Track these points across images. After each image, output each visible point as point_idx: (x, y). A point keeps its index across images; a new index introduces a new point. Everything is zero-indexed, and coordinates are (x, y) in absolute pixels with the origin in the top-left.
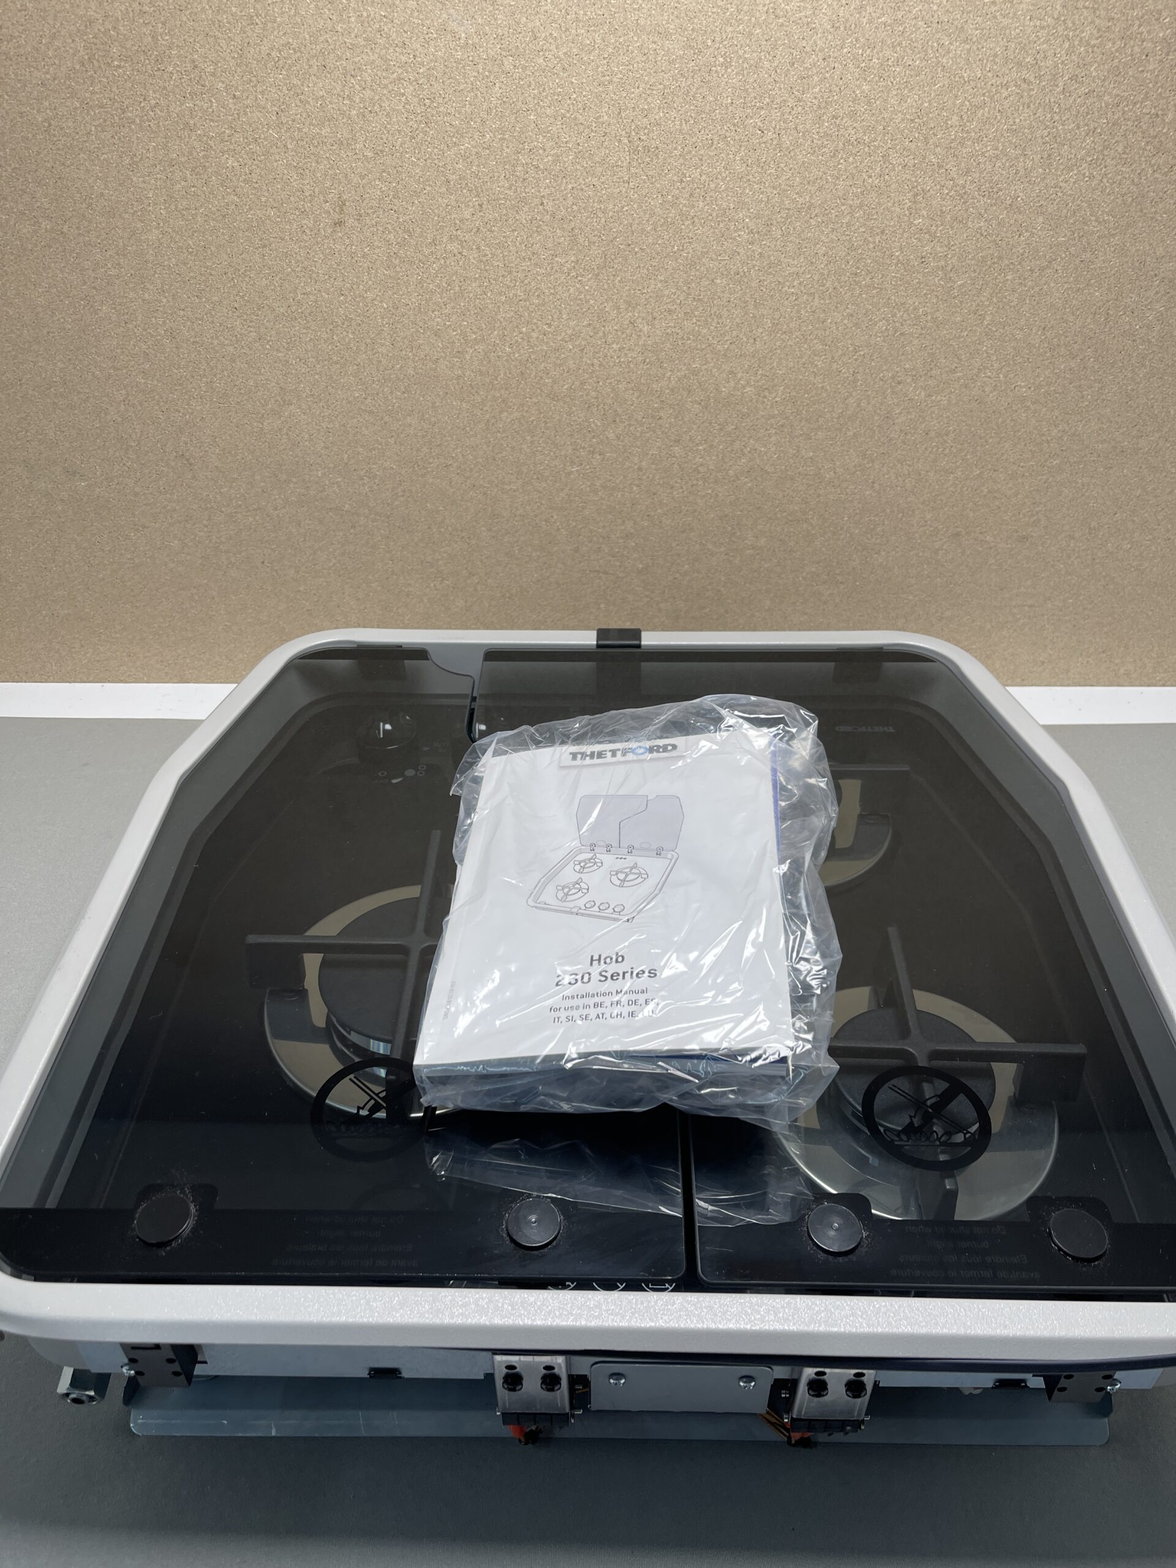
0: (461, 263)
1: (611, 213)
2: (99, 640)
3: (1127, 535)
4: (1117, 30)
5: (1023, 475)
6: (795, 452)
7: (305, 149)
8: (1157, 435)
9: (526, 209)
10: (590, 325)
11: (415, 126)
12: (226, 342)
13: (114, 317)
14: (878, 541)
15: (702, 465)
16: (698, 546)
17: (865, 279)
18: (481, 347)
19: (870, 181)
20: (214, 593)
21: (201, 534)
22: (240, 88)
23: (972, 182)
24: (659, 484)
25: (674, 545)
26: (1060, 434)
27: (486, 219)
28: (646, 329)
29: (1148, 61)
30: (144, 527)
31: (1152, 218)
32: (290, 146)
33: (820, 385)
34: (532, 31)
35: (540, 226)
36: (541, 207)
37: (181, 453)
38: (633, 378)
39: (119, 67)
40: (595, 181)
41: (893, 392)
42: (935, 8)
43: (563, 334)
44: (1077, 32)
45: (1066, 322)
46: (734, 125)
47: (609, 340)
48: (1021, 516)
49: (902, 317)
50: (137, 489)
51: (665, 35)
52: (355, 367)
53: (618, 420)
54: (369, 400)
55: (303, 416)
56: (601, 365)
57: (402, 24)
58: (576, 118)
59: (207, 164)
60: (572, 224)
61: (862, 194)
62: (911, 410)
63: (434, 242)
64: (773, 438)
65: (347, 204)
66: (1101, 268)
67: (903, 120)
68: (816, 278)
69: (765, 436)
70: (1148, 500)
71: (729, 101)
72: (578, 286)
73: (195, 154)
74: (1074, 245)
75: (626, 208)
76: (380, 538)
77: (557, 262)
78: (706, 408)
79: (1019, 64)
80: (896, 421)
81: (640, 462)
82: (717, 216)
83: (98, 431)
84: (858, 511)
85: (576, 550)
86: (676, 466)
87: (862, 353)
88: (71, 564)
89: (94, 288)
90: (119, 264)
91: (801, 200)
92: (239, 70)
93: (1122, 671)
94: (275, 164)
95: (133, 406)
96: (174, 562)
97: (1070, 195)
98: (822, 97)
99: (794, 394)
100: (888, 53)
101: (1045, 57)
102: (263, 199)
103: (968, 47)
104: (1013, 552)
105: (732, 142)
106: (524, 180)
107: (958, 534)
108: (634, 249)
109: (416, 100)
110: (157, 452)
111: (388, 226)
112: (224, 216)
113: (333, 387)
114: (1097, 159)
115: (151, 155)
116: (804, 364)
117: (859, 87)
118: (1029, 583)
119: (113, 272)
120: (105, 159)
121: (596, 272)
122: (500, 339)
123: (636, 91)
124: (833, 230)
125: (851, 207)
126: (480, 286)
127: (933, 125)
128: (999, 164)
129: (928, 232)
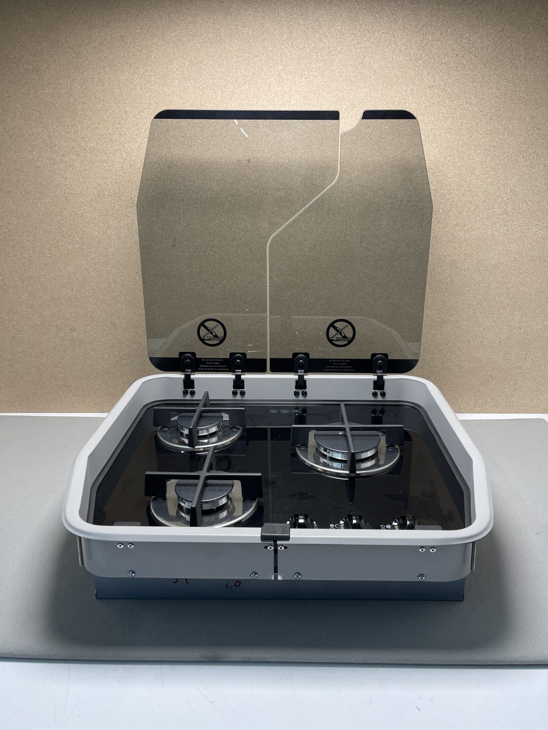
0: (214, 258)
1: (263, 243)
2: (72, 395)
3: (454, 352)
7: (164, 223)
9: (235, 241)
10: (257, 278)
11: (200, 216)
12: (133, 284)
13: (96, 276)
14: (363, 355)
17: (348, 263)
18: (219, 286)
19: (347, 233)
20: (118, 375)
21: (116, 352)
22: (145, 205)
23: (380, 233)
27: (222, 244)
30: (96, 350)
31: (440, 243)
32: (159, 222)
33: (337, 298)
34: (238, 189)
35: (240, 246)
36: (240, 241)
37: (112, 322)
38: (272, 296)
39: (107, 198)
40: (258, 233)
41: (362, 301)
43: (248, 281)
49: (362, 275)
50: (95, 336)
52: (176, 292)
54: (180, 304)
55: (157, 309)
56: (261, 292)
58: (251, 214)
60: (251, 246)
61: (345, 236)
62: (369, 307)
63: (205, 251)
65: (177, 240)
67: (355, 214)
68: (332, 263)
70: (458, 339)
77: (246, 258)
81: (276, 325)
82: (298, 243)
83: (84, 315)
86: (288, 327)
87: (350, 287)
88: (67, 364)
89: (90, 266)
90: (100, 258)
91: (325, 239)
94: (154, 228)
95: (98, 305)
96: (105, 363)
97: (412, 237)
98: (329, 208)
99: (328, 301)
100: (348, 195)
101: (398, 195)
102: (149, 238)
106: (235, 232)
110: (104, 322)
111: (190, 246)
115: (114, 225)
116: (330, 291)
117: (340, 205)
118: (421, 371)
119: (97, 261)
120: (99, 226)
121: (259, 261)
122: (226, 283)
123: (270, 206)
124: (336, 248)
125: (341, 240)
126: (220, 265)
127: (365, 216)
128: (387, 227)
129: (367, 248)
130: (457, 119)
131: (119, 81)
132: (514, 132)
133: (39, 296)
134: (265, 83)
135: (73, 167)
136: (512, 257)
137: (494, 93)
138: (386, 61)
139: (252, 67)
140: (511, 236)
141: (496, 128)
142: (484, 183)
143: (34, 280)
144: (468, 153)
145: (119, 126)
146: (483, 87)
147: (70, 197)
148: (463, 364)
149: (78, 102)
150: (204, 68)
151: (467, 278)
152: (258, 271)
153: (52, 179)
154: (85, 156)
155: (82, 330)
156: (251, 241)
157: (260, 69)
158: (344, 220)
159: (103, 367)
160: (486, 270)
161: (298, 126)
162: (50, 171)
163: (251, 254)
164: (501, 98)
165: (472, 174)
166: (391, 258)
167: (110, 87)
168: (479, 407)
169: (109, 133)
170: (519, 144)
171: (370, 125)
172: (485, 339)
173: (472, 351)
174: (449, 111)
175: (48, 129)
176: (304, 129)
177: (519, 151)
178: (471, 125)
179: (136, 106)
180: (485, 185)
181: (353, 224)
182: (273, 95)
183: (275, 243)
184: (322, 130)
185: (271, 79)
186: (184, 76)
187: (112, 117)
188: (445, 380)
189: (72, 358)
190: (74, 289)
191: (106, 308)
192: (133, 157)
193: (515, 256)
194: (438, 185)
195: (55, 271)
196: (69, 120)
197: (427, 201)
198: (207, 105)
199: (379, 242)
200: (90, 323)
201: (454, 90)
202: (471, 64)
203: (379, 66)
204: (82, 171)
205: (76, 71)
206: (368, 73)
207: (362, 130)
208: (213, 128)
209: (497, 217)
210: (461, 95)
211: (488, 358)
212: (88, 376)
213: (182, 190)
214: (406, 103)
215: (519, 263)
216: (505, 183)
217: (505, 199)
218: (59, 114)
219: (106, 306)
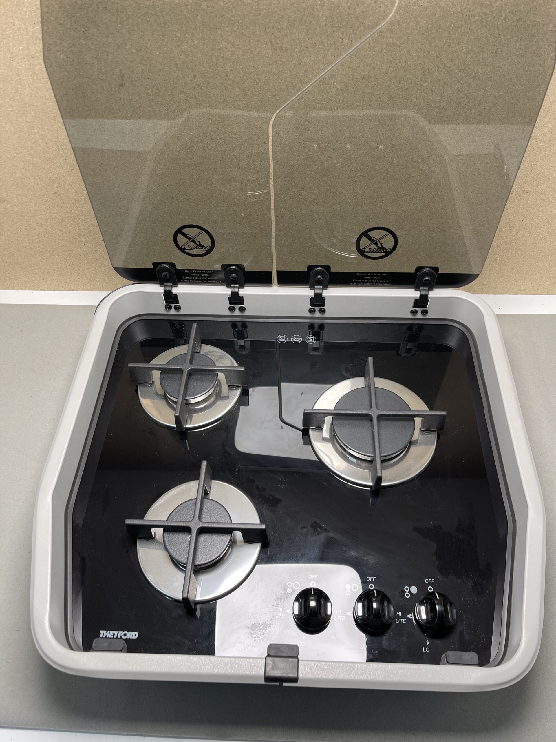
1: (263, 81)
2: (28, 273)
3: (528, 230)
5: (477, 204)
6: (362, 193)
7: (100, 49)
9: (219, 78)
11: (157, 37)
13: (13, 130)
15: (315, 199)
18: (201, 145)
19: (400, 64)
21: (71, 228)
23: (455, 65)
24: (295, 207)
25: (303, 234)
26: (497, 186)
27: (198, 83)
30: (42, 224)
32: (92, 48)
33: (375, 163)
35: (226, 87)
36: (227, 77)
37: (55, 192)
40: (254, 64)
41: (412, 166)
43: (242, 139)
46: (327, 36)
50: (36, 208)
52: (138, 154)
58: (242, 33)
59: (50, 57)
60: (244, 86)
61: (396, 70)
62: (421, 174)
63: (172, 94)
64: (351, 187)
65: (125, 76)
67: (418, 33)
70: (539, 215)
71: (324, 24)
74: (508, 96)
75: (271, 78)
77: (237, 104)
78: (317, 173)
84: (394, 220)
87: (396, 148)
90: (12, 105)
91: (364, 74)
92: (61, 10)
93: (522, 288)
94: (85, 56)
95: (28, 170)
96: (59, 240)
97: (506, 72)
98: (374, 22)
99: (362, 167)
102: (81, 73)
105: (326, 45)
106: (217, 63)
110: (43, 192)
111: (148, 86)
112: (62, 82)
113: (127, 163)
114: (522, 53)
115: (21, 53)
116: (366, 153)
122: (210, 141)
123: (274, 19)
124: (381, 89)
125: (390, 77)
127: (433, 36)
128: (469, 56)
129: (431, 90)
148: (537, 243)
152: (256, 123)
155: (16, 201)
156: (244, 77)
158: (398, 43)
159: (58, 243)
166: (465, 105)
181: (411, 50)
183: (283, 82)
189: (14, 234)
191: (41, 173)
200: (24, 192)
219: (40, 171)
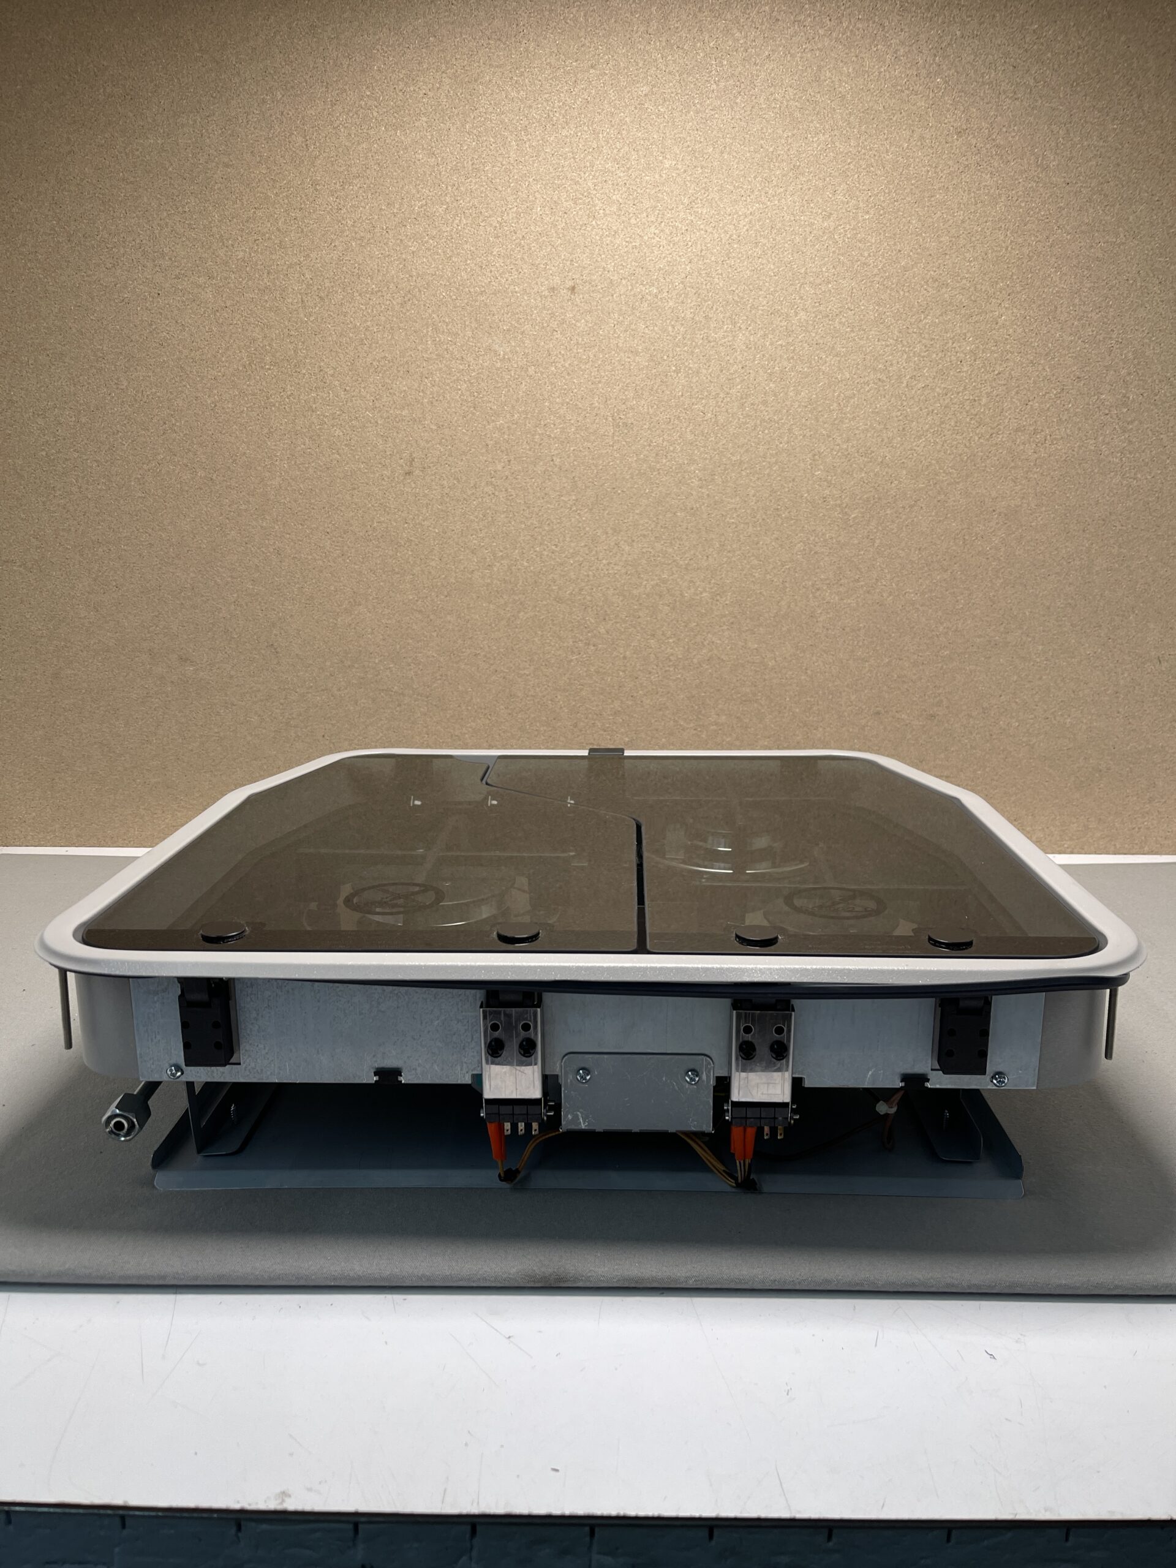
0: (493, 501)
1: (601, 467)
3: (1014, 714)
4: (938, 346)
5: (923, 663)
6: (743, 644)
7: (390, 424)
8: (1020, 631)
9: (541, 463)
10: (586, 545)
11: (467, 409)
12: (318, 557)
13: (238, 539)
15: (672, 655)
16: (672, 722)
17: (784, 513)
18: (505, 562)
19: (781, 445)
21: (278, 711)
22: (350, 385)
23: (853, 447)
24: (640, 670)
25: (653, 721)
26: (945, 630)
27: (512, 471)
28: (627, 548)
29: (962, 365)
30: (233, 705)
31: (984, 471)
32: (379, 422)
33: (759, 592)
34: (548, 351)
35: (550, 475)
36: (552, 463)
37: (271, 643)
38: (618, 586)
39: (270, 369)
40: (590, 445)
41: (815, 597)
42: (814, 335)
43: (566, 552)
44: (911, 348)
45: (935, 544)
46: (684, 409)
47: (600, 557)
48: (927, 697)
49: (814, 540)
50: (233, 673)
51: (637, 353)
52: (411, 577)
53: (607, 618)
54: (419, 602)
55: (368, 614)
56: (594, 576)
57: (462, 346)
58: (576, 405)
60: (574, 474)
61: (776, 454)
62: (829, 611)
63: (475, 487)
64: (726, 633)
65: (416, 460)
66: (953, 506)
67: (799, 406)
68: (748, 511)
69: (719, 631)
70: (1024, 685)
71: (680, 394)
72: (578, 517)
73: (313, 427)
74: (932, 490)
75: (611, 463)
76: (419, 715)
77: (563, 500)
78: (674, 609)
79: (875, 369)
80: (819, 620)
81: (625, 652)
82: (676, 469)
83: (211, 626)
84: (797, 693)
85: (575, 725)
86: (652, 655)
87: (787, 567)
88: (168, 737)
89: (228, 518)
90: (248, 502)
91: (734, 458)
92: (350, 373)
94: (368, 434)
95: (241, 606)
96: (251, 735)
97: (923, 455)
98: (743, 391)
99: (740, 598)
100: (785, 363)
101: (892, 365)
102: (357, 457)
103: (838, 359)
104: (925, 729)
106: (540, 444)
107: (878, 713)
108: (617, 491)
109: (468, 393)
110: (253, 643)
111: (443, 475)
112: (328, 468)
113: (393, 592)
114: (938, 430)
115: (283, 427)
116: (745, 575)
117: (768, 385)
118: (942, 756)
119: (243, 507)
120: (250, 430)
121: (590, 507)
122: (520, 556)
123: (617, 388)
124: (758, 479)
125: (769, 463)
126: (507, 517)
127: (820, 409)
128: (869, 435)
129: (826, 480)
130: (1017, 200)
131: (303, 118)
132: (1138, 228)
133: (114, 584)
134: (611, 121)
135: (198, 303)
136: (1140, 500)
137: (1095, 148)
138: (866, 76)
139: (583, 89)
140: (1137, 455)
141: (1101, 220)
142: (1076, 338)
143: (105, 549)
144: (1041, 273)
145: (299, 214)
146: (1071, 135)
147: (191, 367)
148: (1035, 740)
149: (214, 164)
150: (481, 92)
151: (1042, 548)
153: (154, 327)
154: (226, 278)
155: (205, 660)
156: (575, 463)
157: (600, 92)
158: (775, 418)
159: (248, 743)
160: (1084, 531)
161: (679, 215)
162: (150, 310)
163: (573, 491)
164: (1110, 158)
165: (1050, 317)
166: (876, 502)
167: (285, 131)
168: (1071, 839)
169: (279, 230)
170: (1150, 254)
171: (833, 212)
172: (1082, 684)
173: (1055, 711)
174: (1000, 182)
175: (149, 221)
176: (692, 221)
177: (1150, 269)
178: (1048, 213)
179: (338, 171)
180: (1080, 341)
181: (794, 427)
182: (626, 148)
184: (731, 224)
185: (622, 114)
186: (440, 107)
187: (284, 194)
188: (996, 778)
189: (182, 723)
190: (191, 569)
191: (259, 611)
192: (326, 281)
193: (1146, 499)
194: (977, 342)
195: (153, 529)
196: (195, 202)
197: (955, 376)
198: (487, 168)
199: (851, 466)
200: (222, 645)
201: (1010, 139)
202: (1044, 86)
203: (852, 88)
204: (217, 311)
205: (215, 98)
206: (829, 102)
207: (816, 222)
208: (499, 219)
209: (1107, 412)
210: (1026, 149)
211: (1090, 727)
212: (213, 764)
213: (429, 352)
214: (909, 165)
215: (1154, 514)
216: (1122, 339)
217: (1123, 372)
218: (175, 188)
219: (258, 607)
